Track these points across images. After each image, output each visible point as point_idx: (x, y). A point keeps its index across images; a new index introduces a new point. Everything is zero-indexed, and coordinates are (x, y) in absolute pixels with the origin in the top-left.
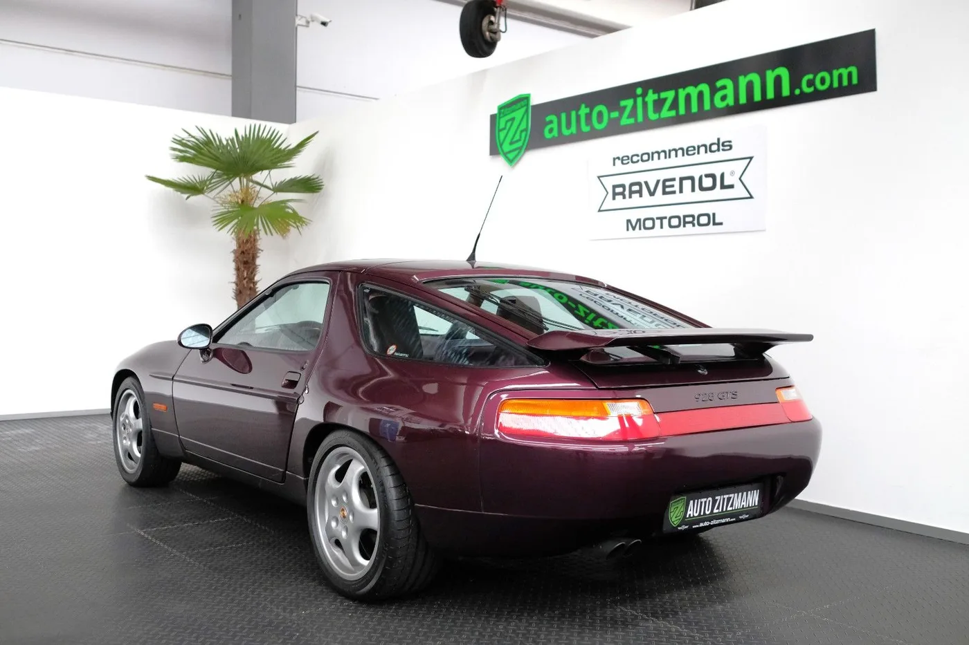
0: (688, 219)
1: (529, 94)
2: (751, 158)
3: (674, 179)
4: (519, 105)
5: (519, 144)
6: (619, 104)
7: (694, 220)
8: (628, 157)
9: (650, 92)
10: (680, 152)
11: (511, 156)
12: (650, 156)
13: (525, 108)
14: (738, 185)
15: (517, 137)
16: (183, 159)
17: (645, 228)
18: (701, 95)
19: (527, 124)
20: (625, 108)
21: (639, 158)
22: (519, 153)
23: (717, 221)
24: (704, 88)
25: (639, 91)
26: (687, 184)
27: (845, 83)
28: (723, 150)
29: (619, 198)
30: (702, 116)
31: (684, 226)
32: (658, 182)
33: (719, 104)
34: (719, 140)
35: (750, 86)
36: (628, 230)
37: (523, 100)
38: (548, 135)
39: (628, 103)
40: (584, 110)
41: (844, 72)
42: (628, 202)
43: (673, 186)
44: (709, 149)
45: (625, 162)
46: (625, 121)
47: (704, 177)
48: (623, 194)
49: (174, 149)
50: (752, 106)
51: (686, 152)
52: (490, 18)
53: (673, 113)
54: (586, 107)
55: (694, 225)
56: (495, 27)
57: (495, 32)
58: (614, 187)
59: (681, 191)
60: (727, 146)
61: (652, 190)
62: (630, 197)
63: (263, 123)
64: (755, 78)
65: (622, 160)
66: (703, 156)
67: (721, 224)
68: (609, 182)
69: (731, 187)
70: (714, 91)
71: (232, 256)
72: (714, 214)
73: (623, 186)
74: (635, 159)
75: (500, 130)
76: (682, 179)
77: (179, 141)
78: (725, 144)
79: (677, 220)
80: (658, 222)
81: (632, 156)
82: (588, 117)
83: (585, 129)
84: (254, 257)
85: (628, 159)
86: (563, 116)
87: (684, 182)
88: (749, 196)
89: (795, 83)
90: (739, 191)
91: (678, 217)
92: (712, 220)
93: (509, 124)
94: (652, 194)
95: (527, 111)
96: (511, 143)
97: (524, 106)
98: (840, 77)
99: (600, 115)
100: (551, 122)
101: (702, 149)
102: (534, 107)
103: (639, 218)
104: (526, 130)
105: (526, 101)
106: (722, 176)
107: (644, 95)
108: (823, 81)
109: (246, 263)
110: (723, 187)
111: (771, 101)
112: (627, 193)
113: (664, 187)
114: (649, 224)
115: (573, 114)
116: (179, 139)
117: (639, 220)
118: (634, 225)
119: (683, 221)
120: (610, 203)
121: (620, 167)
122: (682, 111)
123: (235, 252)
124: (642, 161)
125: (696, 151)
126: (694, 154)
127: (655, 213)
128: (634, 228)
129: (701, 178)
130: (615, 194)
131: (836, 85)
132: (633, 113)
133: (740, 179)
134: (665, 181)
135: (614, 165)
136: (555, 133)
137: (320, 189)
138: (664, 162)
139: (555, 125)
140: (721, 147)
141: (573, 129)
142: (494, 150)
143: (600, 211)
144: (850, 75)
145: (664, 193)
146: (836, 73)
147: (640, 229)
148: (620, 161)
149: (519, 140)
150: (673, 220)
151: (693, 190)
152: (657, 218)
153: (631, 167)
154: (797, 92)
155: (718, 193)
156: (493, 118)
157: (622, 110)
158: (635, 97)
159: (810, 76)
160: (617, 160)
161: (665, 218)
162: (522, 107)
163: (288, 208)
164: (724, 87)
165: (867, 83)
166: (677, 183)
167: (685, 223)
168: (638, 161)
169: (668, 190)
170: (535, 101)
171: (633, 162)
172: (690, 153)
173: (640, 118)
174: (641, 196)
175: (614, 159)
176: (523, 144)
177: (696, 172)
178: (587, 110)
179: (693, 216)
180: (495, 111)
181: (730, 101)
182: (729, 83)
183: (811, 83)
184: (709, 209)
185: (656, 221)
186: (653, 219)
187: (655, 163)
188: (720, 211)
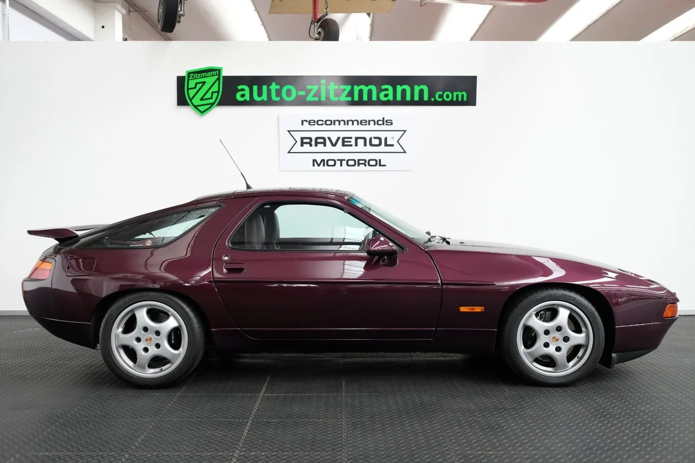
1: (222, 68)
2: (405, 131)
3: (351, 138)
4: (210, 73)
5: (211, 101)
6: (306, 87)
7: (366, 163)
9: (332, 84)
11: (202, 108)
12: (333, 122)
13: (215, 77)
14: (396, 145)
18: (370, 92)
19: (218, 88)
20: (310, 90)
21: (324, 123)
22: (211, 107)
23: (382, 164)
24: (373, 87)
26: (361, 142)
27: (460, 99)
28: (386, 124)
29: (306, 145)
30: (370, 103)
31: (358, 166)
32: (339, 138)
33: (383, 99)
34: (383, 118)
35: (404, 92)
36: (314, 165)
37: (214, 71)
38: (238, 97)
39: (314, 88)
40: (274, 87)
41: (460, 94)
42: (314, 149)
43: (350, 142)
44: (376, 123)
46: (310, 98)
47: (373, 138)
48: (309, 143)
50: (404, 103)
53: (349, 99)
54: (277, 84)
55: (365, 165)
58: (302, 139)
59: (356, 145)
61: (334, 143)
62: (316, 146)
64: (407, 88)
66: (372, 126)
67: (385, 166)
68: (298, 136)
69: (392, 145)
70: (380, 91)
72: (380, 160)
73: (310, 138)
74: (320, 123)
75: (188, 89)
76: (357, 139)
80: (338, 163)
82: (279, 91)
83: (274, 98)
86: (255, 87)
87: (359, 140)
88: (403, 151)
89: (431, 94)
90: (397, 148)
92: (379, 163)
93: (199, 86)
94: (334, 145)
95: (219, 79)
96: (202, 99)
97: (217, 75)
98: (457, 96)
99: (289, 91)
100: (243, 90)
101: (372, 123)
102: (225, 77)
103: (324, 159)
104: (218, 92)
105: (218, 71)
106: (386, 139)
107: (327, 84)
108: (448, 96)
110: (386, 145)
111: (416, 102)
112: (313, 143)
113: (343, 142)
115: (264, 87)
119: (358, 163)
120: (298, 148)
121: (306, 126)
122: (356, 98)
124: (326, 124)
125: (368, 123)
127: (336, 157)
128: (319, 165)
129: (371, 139)
130: (302, 144)
131: (455, 99)
133: (398, 142)
134: (344, 138)
136: (246, 98)
139: (247, 92)
140: (385, 123)
141: (264, 97)
142: (182, 102)
143: (288, 152)
144: (463, 96)
145: (343, 145)
146: (455, 94)
147: (324, 165)
148: (308, 123)
149: (211, 98)
151: (365, 145)
152: (338, 160)
153: (316, 127)
154: (433, 99)
155: (382, 148)
156: (180, 78)
157: (307, 91)
158: (319, 84)
159: (441, 93)
160: (305, 122)
161: (344, 160)
162: (213, 75)
164: (386, 89)
165: (471, 101)
166: (353, 141)
168: (323, 124)
169: (346, 143)
170: (225, 73)
171: (318, 124)
173: (323, 98)
174: (325, 145)
175: (303, 121)
176: (215, 101)
177: (368, 135)
178: (278, 87)
179: (365, 160)
180: (183, 74)
181: (391, 98)
182: (390, 88)
183: (441, 96)
184: (377, 157)
185: (337, 162)
186: (334, 161)
187: (336, 127)
188: (384, 159)
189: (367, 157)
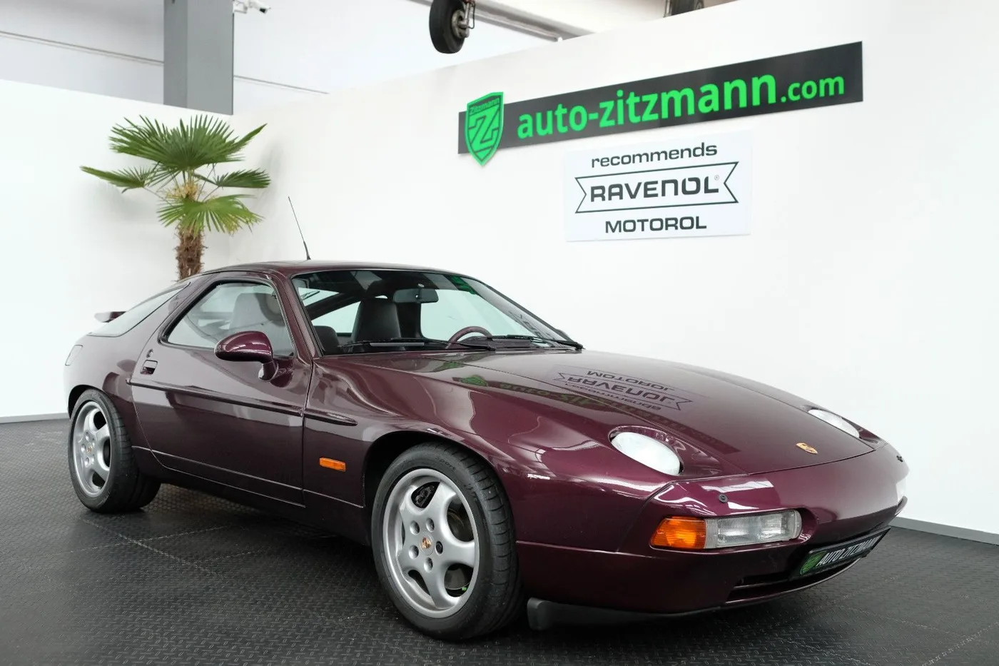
0: (670, 222)
1: (502, 93)
2: (736, 163)
3: (656, 183)
4: (490, 103)
5: (491, 143)
6: (598, 105)
7: (677, 223)
8: (608, 159)
9: (632, 94)
10: (663, 156)
11: (482, 155)
12: (631, 159)
13: (496, 107)
14: (722, 189)
15: (488, 136)
16: (122, 150)
17: (625, 230)
18: (684, 99)
19: (499, 122)
20: (604, 109)
21: (620, 160)
22: (491, 151)
23: (700, 225)
24: (689, 92)
25: (620, 93)
26: (670, 187)
27: (832, 92)
28: (708, 154)
29: (598, 200)
30: (685, 120)
31: (667, 229)
32: (639, 184)
33: (704, 109)
34: (703, 144)
35: (735, 92)
36: (607, 231)
37: (495, 98)
38: (521, 135)
39: (608, 105)
40: (561, 111)
41: (831, 82)
42: (607, 204)
43: (655, 189)
44: (692, 153)
45: (604, 164)
46: (605, 123)
47: (687, 181)
48: (602, 196)
49: (114, 139)
50: (737, 112)
51: (669, 155)
52: (459, 13)
53: (655, 117)
54: (563, 107)
55: (676, 228)
56: (464, 23)
57: (464, 28)
58: (593, 189)
59: (663, 194)
60: (712, 150)
61: (633, 192)
62: (610, 199)
63: (210, 115)
64: (740, 84)
65: (602, 162)
66: (687, 160)
67: (705, 227)
68: (588, 185)
69: (716, 191)
70: (698, 95)
71: (175, 254)
72: (697, 218)
73: (603, 188)
74: (615, 161)
75: (469, 129)
76: (664, 183)
77: (120, 131)
78: (710, 148)
79: (659, 222)
80: (639, 225)
81: (613, 158)
82: (566, 117)
83: (562, 129)
84: (199, 255)
85: (608, 161)
86: (539, 116)
87: (667, 185)
88: (733, 200)
89: (781, 91)
90: (723, 195)
91: (661, 220)
92: (696, 223)
93: (480, 122)
94: (633, 196)
95: (499, 109)
96: (482, 142)
97: (497, 104)
98: (827, 86)
99: (578, 116)
100: (525, 121)
101: (686, 153)
102: (507, 106)
103: (619, 220)
104: (498, 129)
105: (498, 99)
106: (707, 180)
107: (625, 97)
108: (809, 90)
109: (190, 260)
110: (707, 191)
111: (757, 107)
112: (606, 195)
113: (646, 189)
114: (629, 226)
115: (550, 114)
116: (120, 128)
117: (619, 222)
118: (613, 227)
119: (665, 224)
120: (588, 205)
121: (598, 169)
122: (665, 115)
123: (179, 249)
124: (623, 163)
125: (680, 155)
126: (678, 157)
127: (636, 215)
128: (613, 230)
129: (684, 182)
130: (593, 196)
131: (822, 94)
132: (614, 115)
133: (725, 183)
134: (646, 184)
135: (593, 167)
136: (530, 133)
137: (267, 184)
138: (645, 165)
139: (529, 125)
140: (705, 152)
141: (549, 130)
142: (463, 149)
143: (577, 212)
144: (836, 85)
145: (646, 195)
146: (822, 83)
147: (620, 231)
148: (600, 163)
149: (491, 139)
150: (654, 223)
151: (676, 193)
152: (638, 221)
153: (611, 169)
154: (784, 99)
155: (702, 197)
156: (462, 116)
157: (602, 112)
158: (615, 99)
159: (797, 85)
160: (596, 162)
161: (647, 220)
162: (494, 106)
163: (237, 203)
164: (709, 93)
165: (853, 93)
166: (659, 186)
167: (667, 226)
168: (619, 163)
169: (649, 192)
170: (507, 100)
171: (612, 164)
172: (673, 156)
173: (621, 121)
174: (621, 198)
175: (593, 161)
176: (495, 143)
177: (680, 176)
178: (565, 111)
179: (676, 219)
180: (465, 109)
181: (715, 106)
182: (713, 88)
183: (797, 92)
184: (692, 212)
185: (637, 223)
186: (633, 222)
187: (636, 166)
188: (704, 214)
189: (678, 213)
